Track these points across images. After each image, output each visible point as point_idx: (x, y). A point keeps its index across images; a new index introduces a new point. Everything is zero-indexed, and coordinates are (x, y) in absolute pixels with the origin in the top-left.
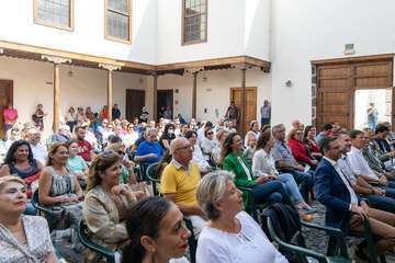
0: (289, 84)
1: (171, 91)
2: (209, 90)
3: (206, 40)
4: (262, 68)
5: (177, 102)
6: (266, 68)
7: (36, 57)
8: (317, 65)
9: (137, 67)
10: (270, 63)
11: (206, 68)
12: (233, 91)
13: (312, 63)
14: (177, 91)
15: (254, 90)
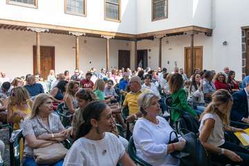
0: (225, 43)
1: (146, 50)
2: (170, 49)
3: (167, 17)
4: (206, 33)
5: (150, 57)
6: (209, 33)
7: (66, 33)
8: (246, 30)
9: (125, 36)
10: (212, 30)
11: (168, 35)
12: (186, 50)
13: (242, 28)
14: (150, 50)
15: (200, 48)
